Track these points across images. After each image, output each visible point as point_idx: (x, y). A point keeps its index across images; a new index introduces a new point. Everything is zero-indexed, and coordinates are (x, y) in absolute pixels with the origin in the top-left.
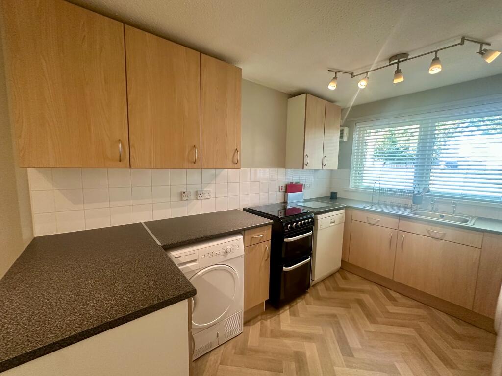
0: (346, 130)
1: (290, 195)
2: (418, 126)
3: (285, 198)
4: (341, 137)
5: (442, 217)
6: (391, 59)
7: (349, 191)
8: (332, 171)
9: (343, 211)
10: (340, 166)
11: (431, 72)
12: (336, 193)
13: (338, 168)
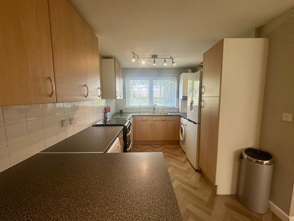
1: (108, 114)
2: (148, 81)
5: (160, 114)
6: (152, 56)
7: (127, 109)
11: (165, 65)
12: (122, 111)
13: (123, 98)
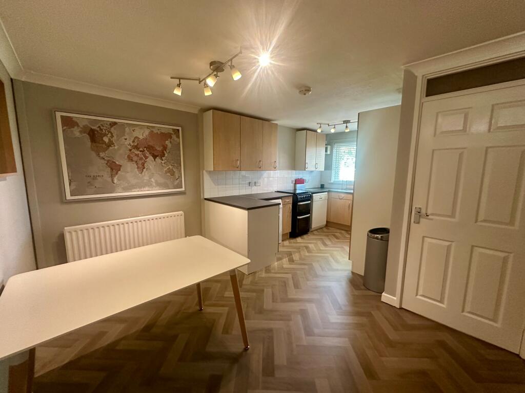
0: (329, 147)
1: (298, 186)
3: (295, 187)
4: (326, 151)
7: (332, 184)
8: (321, 171)
9: (326, 193)
10: (325, 169)
12: (324, 185)
13: (325, 170)
